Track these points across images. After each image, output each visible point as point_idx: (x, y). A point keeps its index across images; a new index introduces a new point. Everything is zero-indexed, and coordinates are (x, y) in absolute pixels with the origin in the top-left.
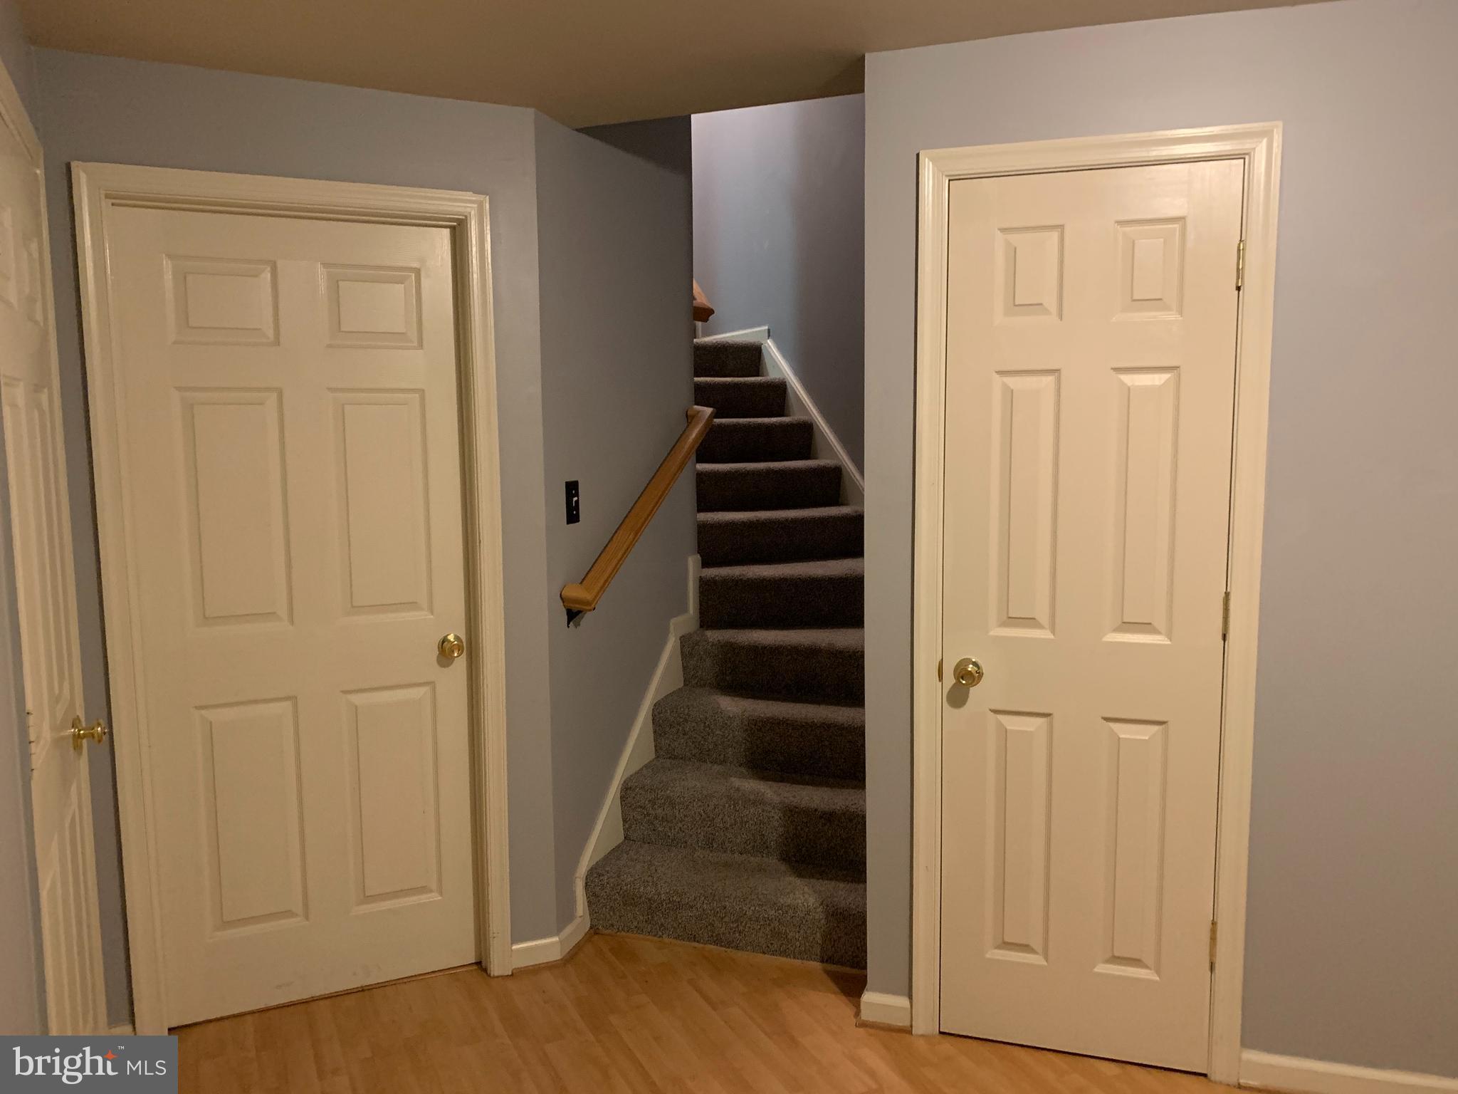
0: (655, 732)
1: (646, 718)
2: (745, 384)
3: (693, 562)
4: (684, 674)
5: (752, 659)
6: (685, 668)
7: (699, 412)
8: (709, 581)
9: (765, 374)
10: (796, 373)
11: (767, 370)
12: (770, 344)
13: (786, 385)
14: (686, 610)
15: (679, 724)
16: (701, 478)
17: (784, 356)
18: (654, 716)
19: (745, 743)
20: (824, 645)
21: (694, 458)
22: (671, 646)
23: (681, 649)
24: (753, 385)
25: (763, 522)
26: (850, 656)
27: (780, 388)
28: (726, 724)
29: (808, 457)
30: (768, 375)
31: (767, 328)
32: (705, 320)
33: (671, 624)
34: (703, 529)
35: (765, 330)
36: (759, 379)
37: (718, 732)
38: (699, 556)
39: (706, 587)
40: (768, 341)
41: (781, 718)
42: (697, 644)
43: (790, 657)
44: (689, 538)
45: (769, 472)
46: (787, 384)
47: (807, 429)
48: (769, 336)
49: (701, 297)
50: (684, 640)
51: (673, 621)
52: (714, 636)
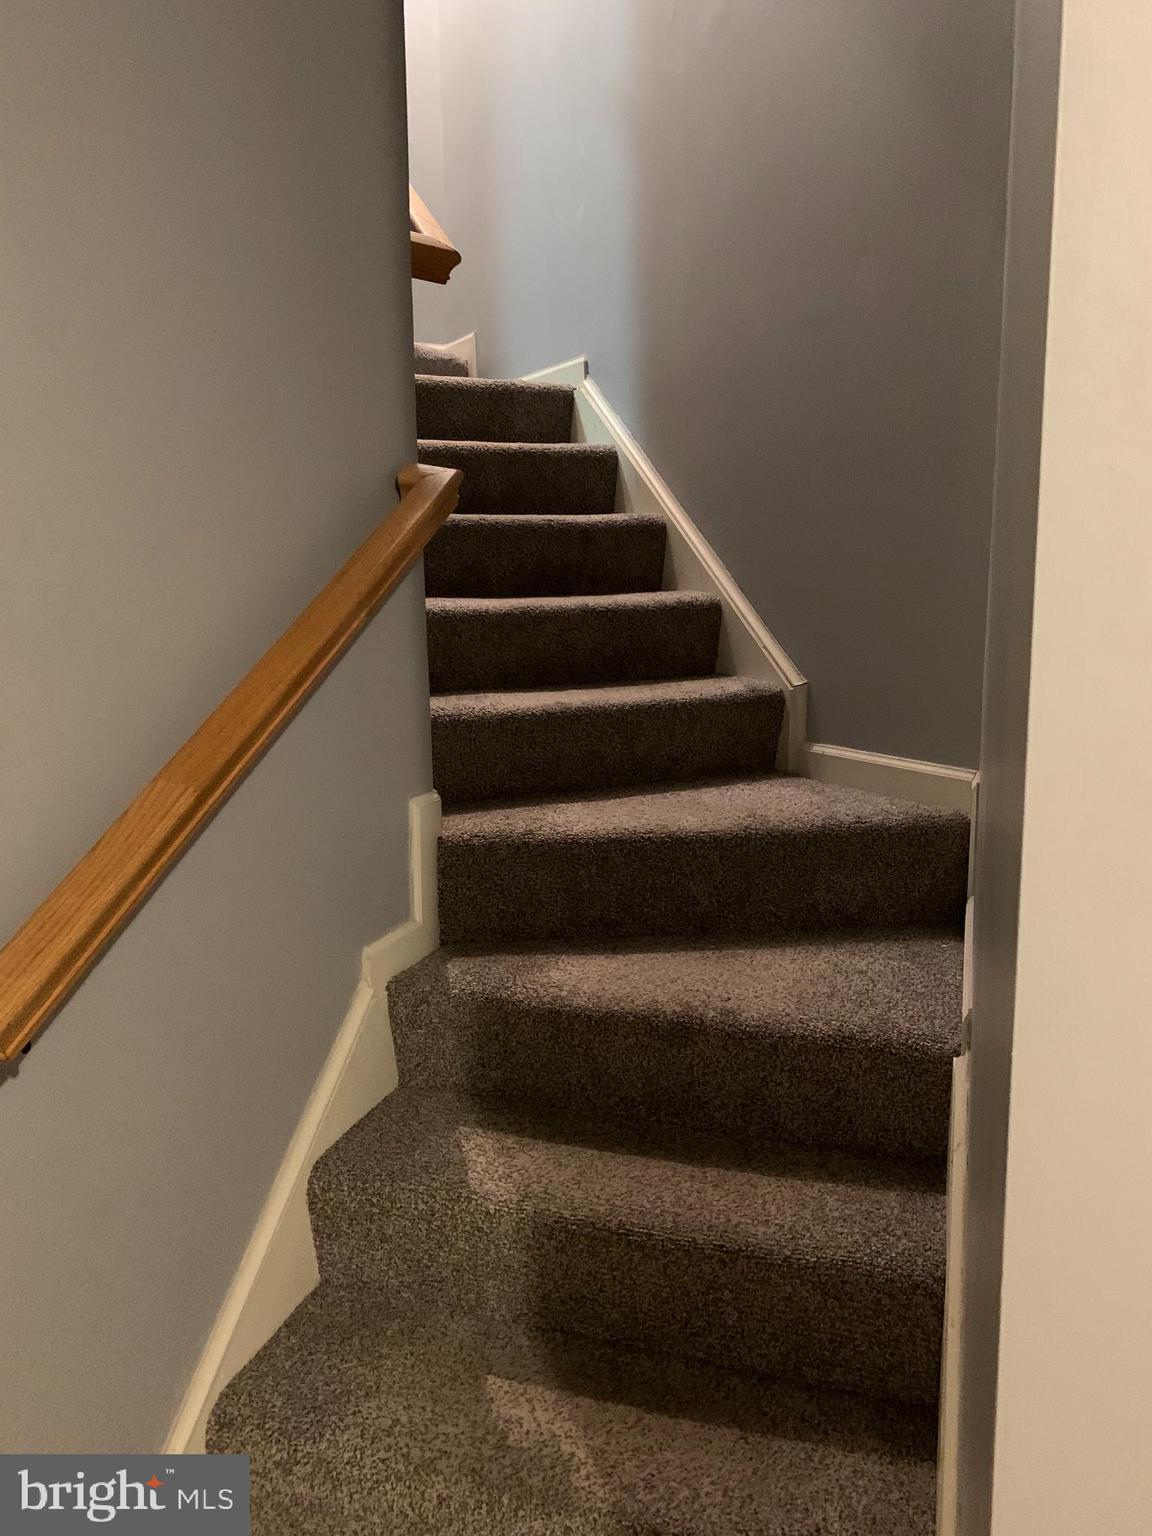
0: (316, 1230)
1: (293, 1196)
2: (544, 454)
3: (421, 813)
4: (399, 1061)
5: (546, 1040)
6: (399, 1050)
7: (424, 476)
8: (457, 846)
9: (579, 438)
10: (634, 436)
11: (582, 431)
12: (588, 387)
13: (617, 457)
14: (402, 914)
15: (370, 1218)
16: (438, 625)
17: (614, 408)
18: (311, 1193)
19: (527, 1275)
20: (712, 1014)
21: (414, 580)
22: (366, 1005)
23: (391, 1009)
24: (560, 457)
25: (575, 714)
26: (774, 1046)
27: (607, 464)
28: (480, 1230)
29: (656, 586)
30: (584, 441)
31: (581, 360)
32: (442, 278)
33: (364, 959)
34: (444, 731)
35: (579, 364)
36: (569, 446)
37: (461, 1244)
38: (435, 796)
39: (451, 858)
40: (585, 382)
41: (613, 1226)
42: (424, 1001)
43: (632, 1040)
44: (413, 754)
45: (587, 613)
46: (619, 454)
47: (656, 534)
48: (587, 373)
49: (429, 227)
50: (398, 988)
51: (370, 951)
52: (464, 975)
